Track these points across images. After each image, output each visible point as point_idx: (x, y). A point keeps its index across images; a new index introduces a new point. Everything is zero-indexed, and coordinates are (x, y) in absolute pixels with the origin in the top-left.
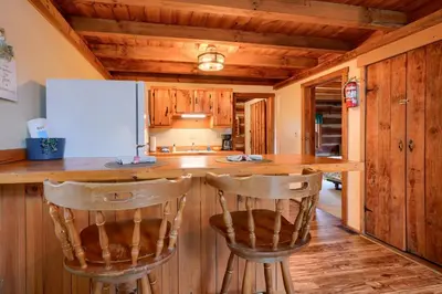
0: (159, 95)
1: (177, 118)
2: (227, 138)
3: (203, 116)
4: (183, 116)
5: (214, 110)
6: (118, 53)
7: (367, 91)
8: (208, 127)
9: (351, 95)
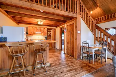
0: (30, 28)
1: (34, 33)
2: (46, 38)
3: (40, 33)
4: (36, 33)
5: (43, 32)
6: (20, 19)
7: (67, 30)
8: (42, 35)
9: (65, 30)
